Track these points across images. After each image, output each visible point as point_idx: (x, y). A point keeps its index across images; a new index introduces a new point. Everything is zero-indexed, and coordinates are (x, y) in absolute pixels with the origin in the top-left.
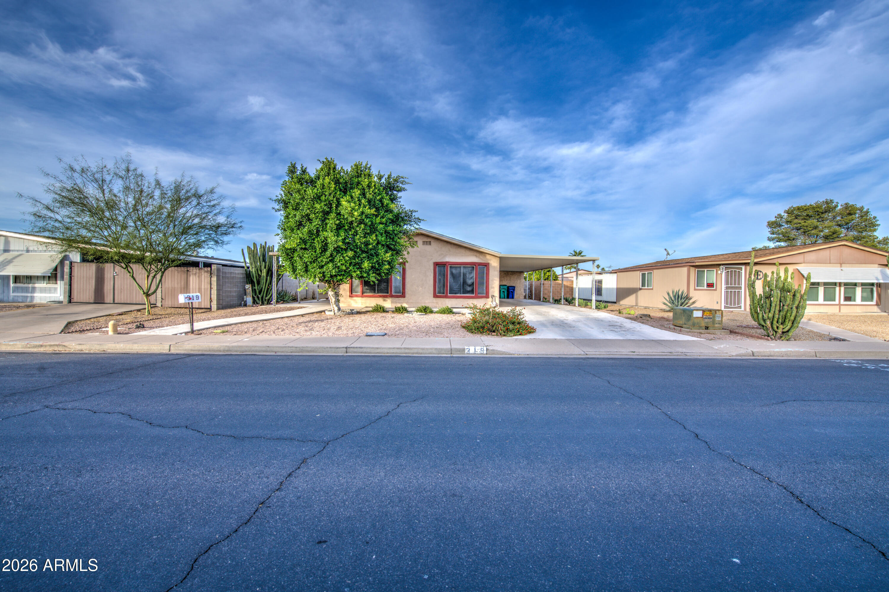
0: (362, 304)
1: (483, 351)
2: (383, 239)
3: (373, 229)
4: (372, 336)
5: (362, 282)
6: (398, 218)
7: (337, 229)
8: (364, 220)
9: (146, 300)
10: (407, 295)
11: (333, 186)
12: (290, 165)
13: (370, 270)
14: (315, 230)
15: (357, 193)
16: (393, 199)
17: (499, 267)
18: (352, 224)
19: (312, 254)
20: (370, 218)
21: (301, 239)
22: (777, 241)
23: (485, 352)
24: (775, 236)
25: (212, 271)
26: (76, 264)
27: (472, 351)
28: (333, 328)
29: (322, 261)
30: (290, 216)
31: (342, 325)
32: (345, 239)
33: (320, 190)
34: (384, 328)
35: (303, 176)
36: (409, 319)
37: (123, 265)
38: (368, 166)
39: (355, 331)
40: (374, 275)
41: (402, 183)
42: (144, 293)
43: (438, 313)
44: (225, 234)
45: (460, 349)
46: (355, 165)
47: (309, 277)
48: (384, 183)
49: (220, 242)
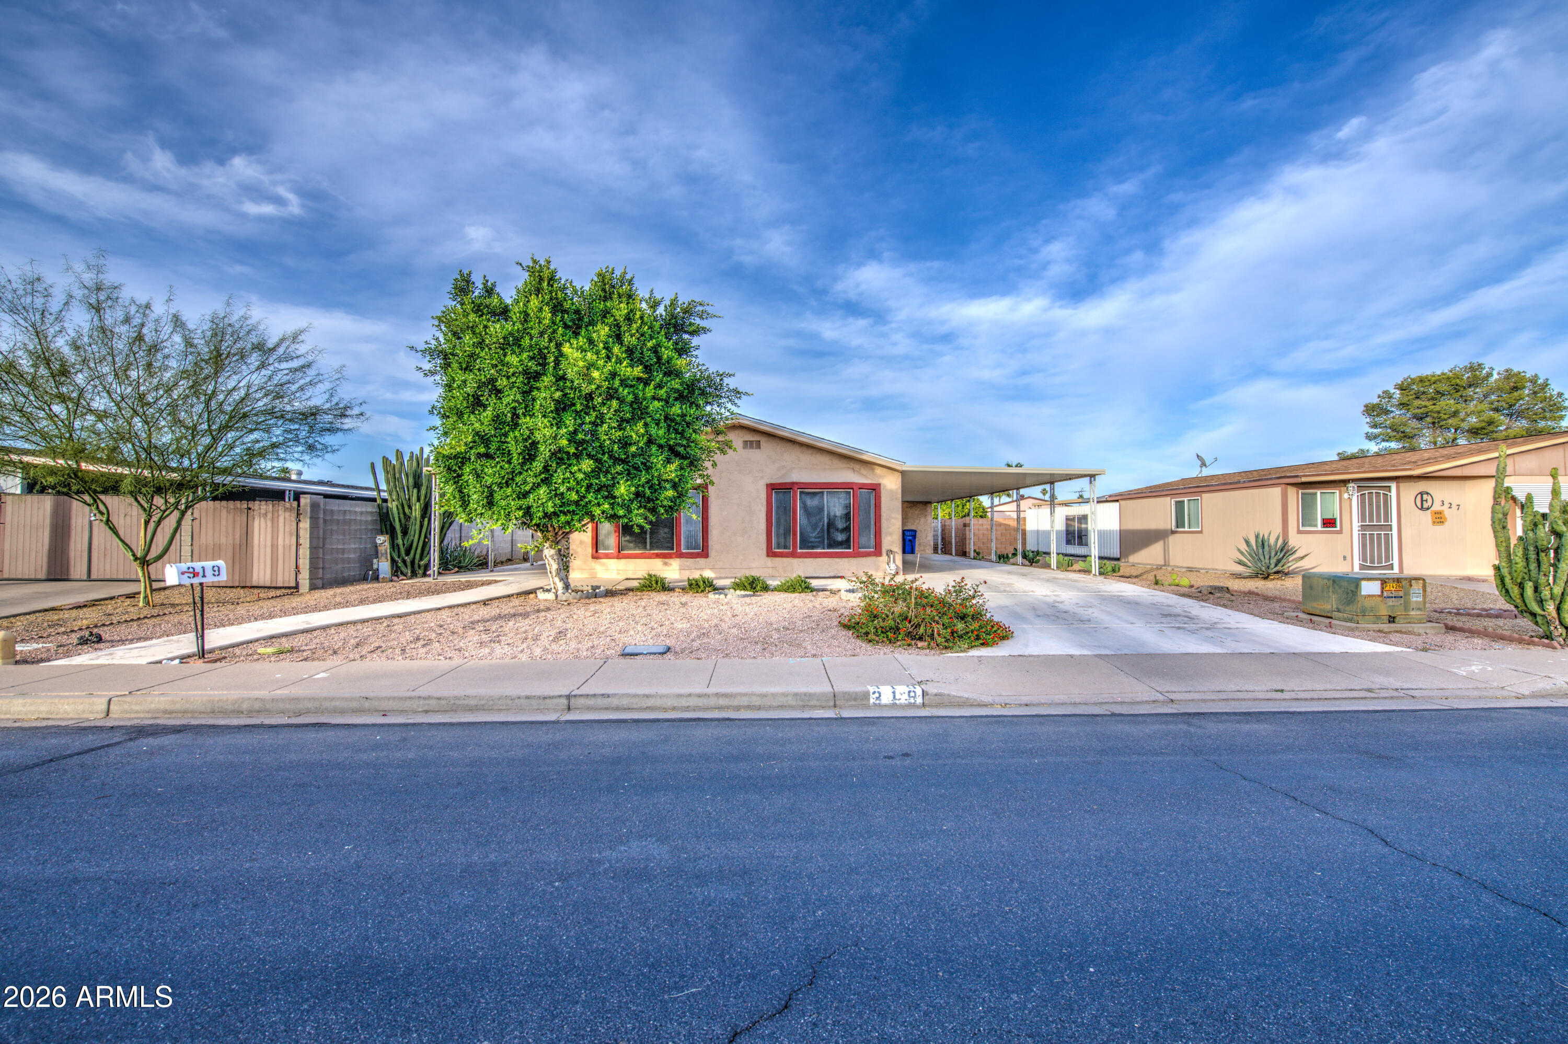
0: (618, 574)
1: (914, 697)
2: (661, 432)
3: (638, 411)
4: (637, 655)
5: (617, 526)
6: (693, 390)
7: (557, 410)
8: (617, 391)
9: (140, 574)
10: (712, 553)
11: (547, 314)
12: (459, 277)
13: (631, 501)
14: (509, 415)
15: (602, 331)
16: (682, 350)
17: (900, 491)
18: (592, 399)
19: (501, 467)
20: (632, 386)
21: (477, 433)
22: (1384, 440)
23: (919, 700)
24: (1379, 430)
25: (301, 508)
26: (11, 497)
27: (886, 699)
28: (548, 633)
29: (525, 482)
30: (455, 385)
31: (568, 626)
32: (575, 432)
33: (518, 326)
34: (665, 632)
35: (488, 301)
36: (721, 607)
37: (87, 498)
38: (628, 277)
39: (596, 643)
40: (642, 511)
41: (701, 318)
42: (136, 559)
43: (780, 591)
44: (329, 430)
45: (856, 693)
46: (599, 275)
47: (495, 517)
48: (661, 316)
49: (319, 447)
